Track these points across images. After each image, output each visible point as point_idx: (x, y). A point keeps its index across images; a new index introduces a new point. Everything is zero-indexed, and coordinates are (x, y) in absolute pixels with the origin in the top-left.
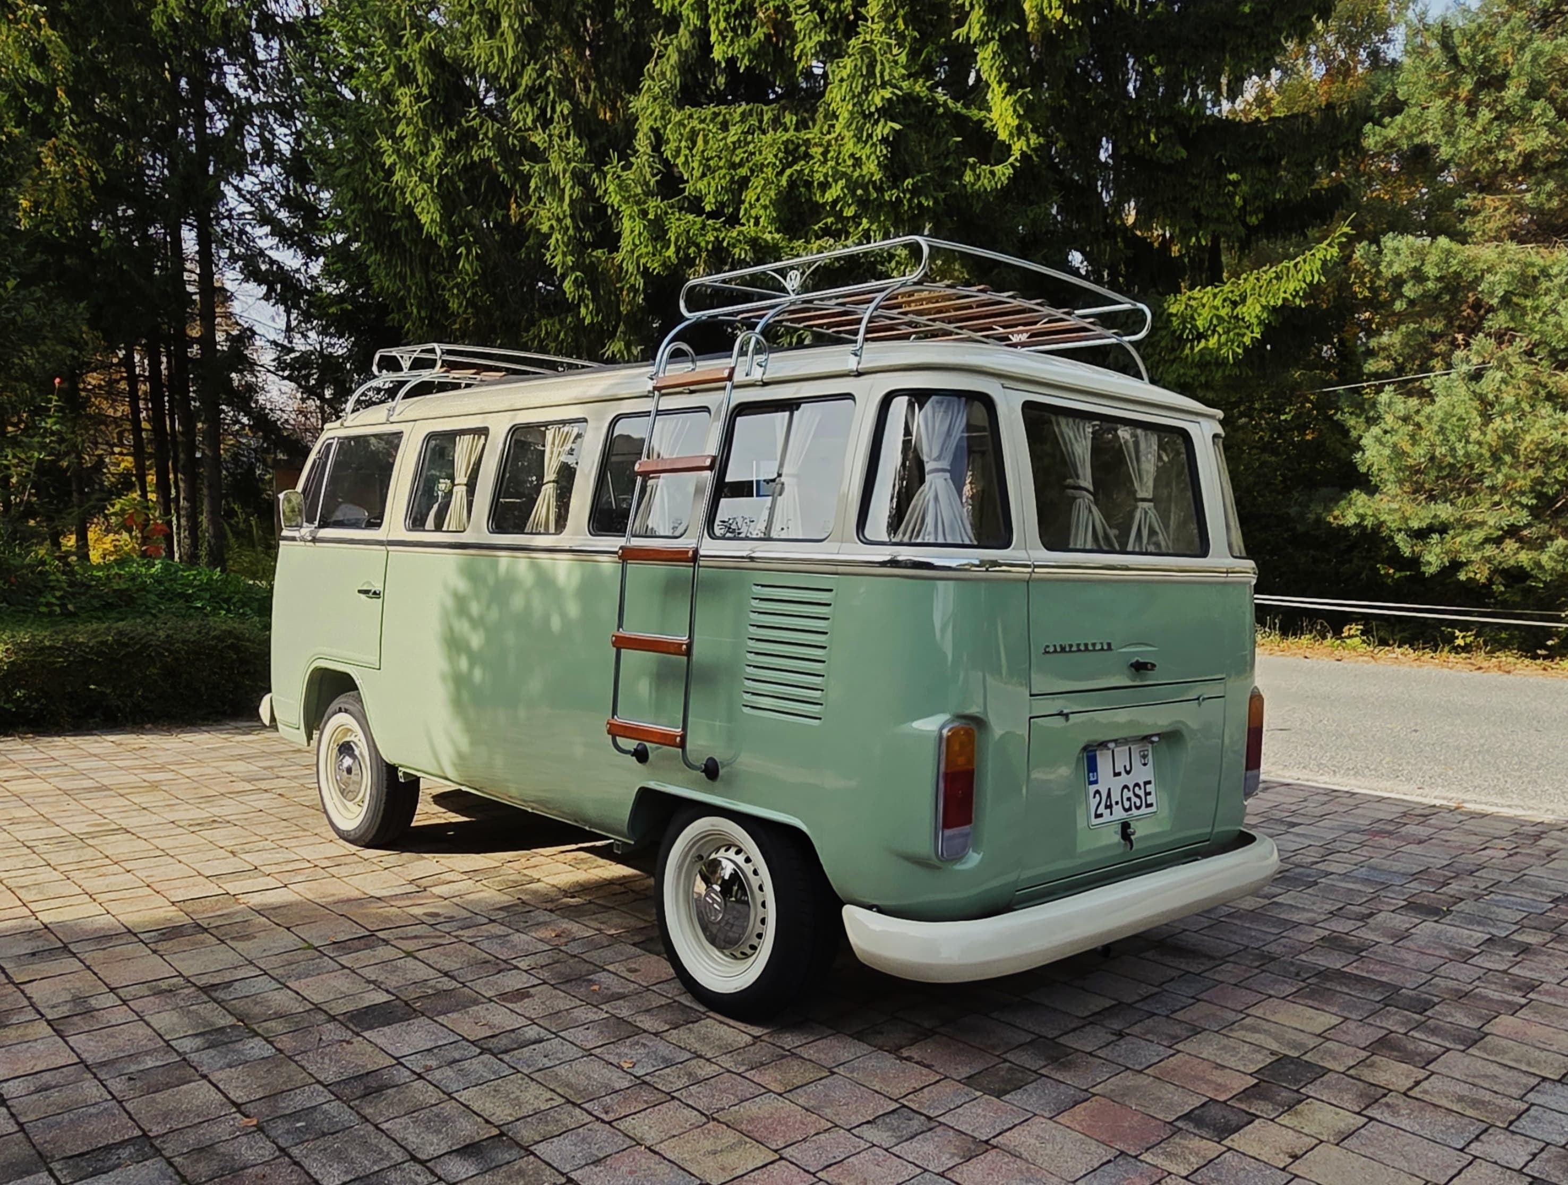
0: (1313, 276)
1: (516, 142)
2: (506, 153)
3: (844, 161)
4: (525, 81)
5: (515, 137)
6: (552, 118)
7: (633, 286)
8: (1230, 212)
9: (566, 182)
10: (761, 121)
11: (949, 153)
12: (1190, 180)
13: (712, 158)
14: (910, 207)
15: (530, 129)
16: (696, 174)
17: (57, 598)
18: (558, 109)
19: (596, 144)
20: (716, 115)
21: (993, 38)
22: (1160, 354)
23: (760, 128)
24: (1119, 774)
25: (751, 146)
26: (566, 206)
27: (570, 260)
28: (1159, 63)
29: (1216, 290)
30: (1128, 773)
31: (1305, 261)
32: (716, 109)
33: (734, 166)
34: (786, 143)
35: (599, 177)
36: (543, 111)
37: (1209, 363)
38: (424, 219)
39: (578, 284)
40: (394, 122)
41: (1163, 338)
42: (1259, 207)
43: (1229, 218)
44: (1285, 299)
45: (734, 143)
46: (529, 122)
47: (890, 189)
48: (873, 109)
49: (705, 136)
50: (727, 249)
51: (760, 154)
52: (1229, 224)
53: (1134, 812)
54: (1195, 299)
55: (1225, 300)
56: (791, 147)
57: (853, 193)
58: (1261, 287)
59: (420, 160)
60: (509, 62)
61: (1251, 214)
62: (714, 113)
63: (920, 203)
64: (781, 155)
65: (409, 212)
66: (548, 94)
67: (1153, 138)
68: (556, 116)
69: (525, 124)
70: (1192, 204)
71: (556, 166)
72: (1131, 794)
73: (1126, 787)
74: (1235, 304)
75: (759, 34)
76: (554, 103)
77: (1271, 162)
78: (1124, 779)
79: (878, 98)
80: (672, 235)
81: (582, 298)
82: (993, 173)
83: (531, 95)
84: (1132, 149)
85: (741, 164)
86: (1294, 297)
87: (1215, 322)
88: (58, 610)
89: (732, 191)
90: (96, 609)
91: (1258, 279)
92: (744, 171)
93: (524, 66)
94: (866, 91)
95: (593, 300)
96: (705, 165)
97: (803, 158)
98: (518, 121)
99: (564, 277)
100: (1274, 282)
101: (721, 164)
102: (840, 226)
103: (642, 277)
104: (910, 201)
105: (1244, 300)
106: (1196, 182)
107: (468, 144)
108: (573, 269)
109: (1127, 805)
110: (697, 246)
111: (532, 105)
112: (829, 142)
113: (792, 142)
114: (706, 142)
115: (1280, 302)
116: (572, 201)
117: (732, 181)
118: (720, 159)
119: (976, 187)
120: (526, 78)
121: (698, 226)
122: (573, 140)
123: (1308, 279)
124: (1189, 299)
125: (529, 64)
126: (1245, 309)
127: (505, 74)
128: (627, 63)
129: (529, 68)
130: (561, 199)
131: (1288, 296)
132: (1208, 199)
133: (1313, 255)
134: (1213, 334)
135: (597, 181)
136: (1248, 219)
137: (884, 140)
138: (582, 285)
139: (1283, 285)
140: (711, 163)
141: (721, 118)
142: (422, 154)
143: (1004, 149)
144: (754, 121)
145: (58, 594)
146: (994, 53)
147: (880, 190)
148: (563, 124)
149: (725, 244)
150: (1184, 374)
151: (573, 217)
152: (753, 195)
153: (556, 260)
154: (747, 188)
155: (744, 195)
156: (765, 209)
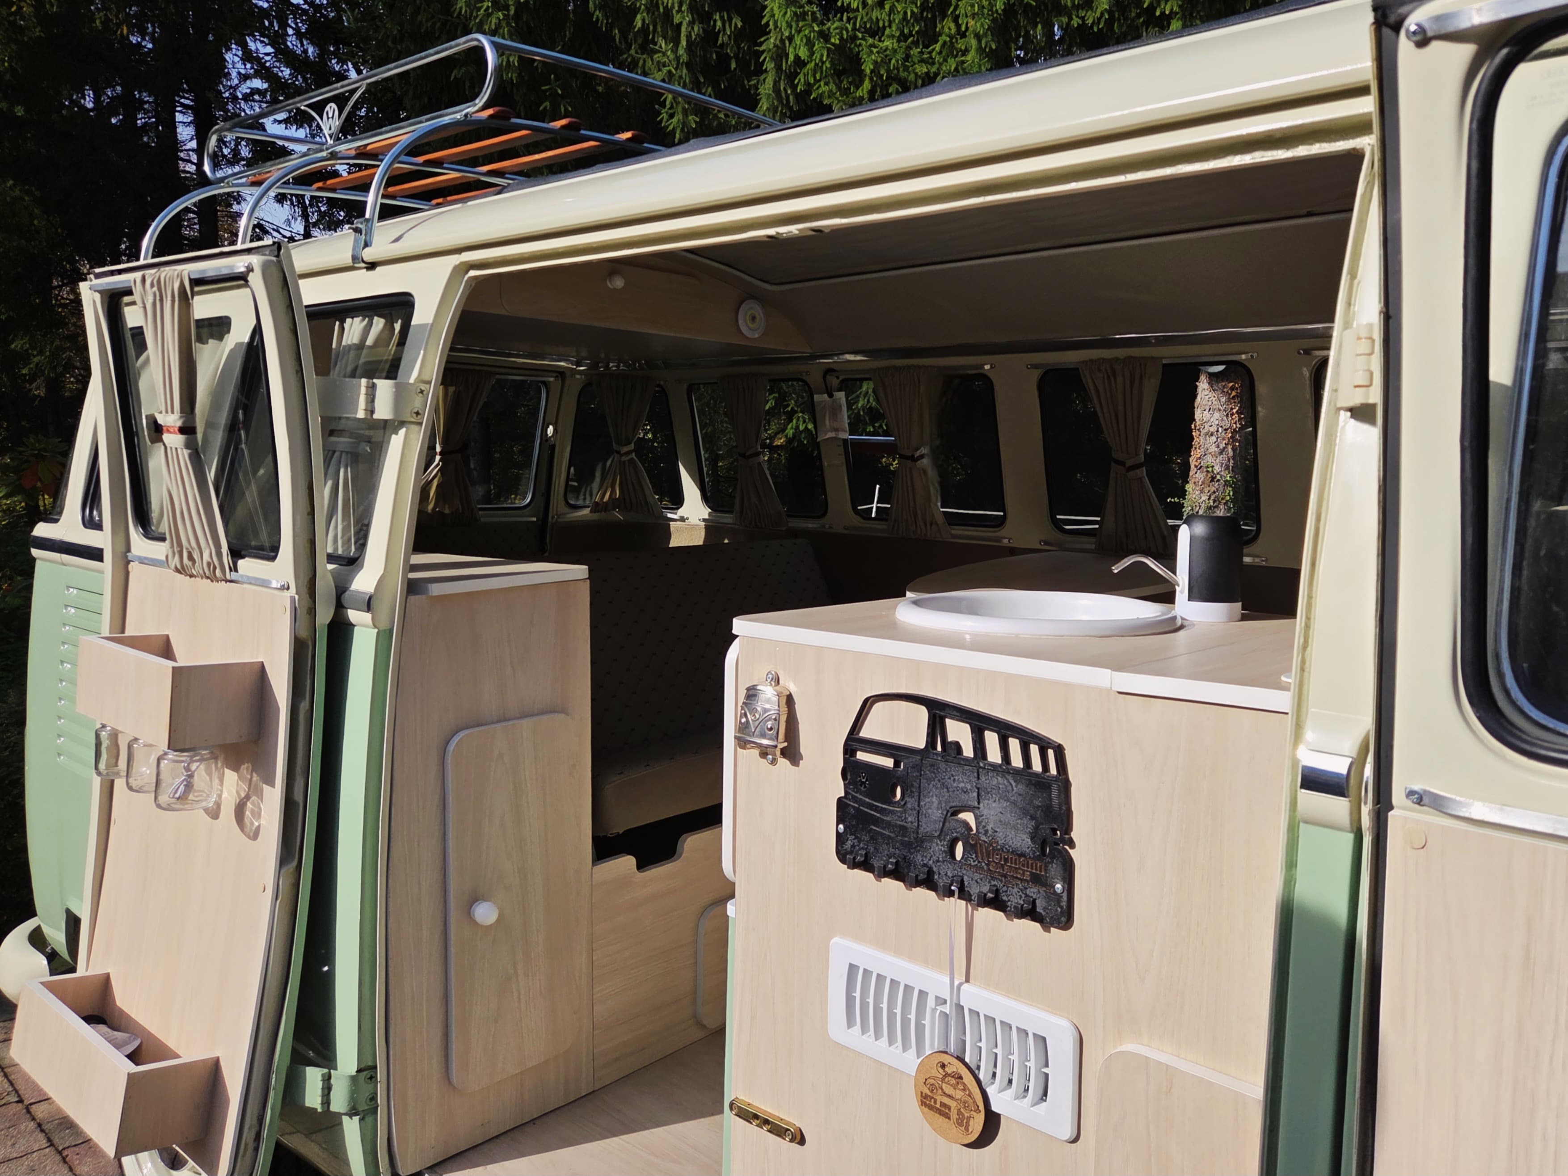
35: (722, 18)
80: (868, 68)
89: (925, 20)
116: (690, 44)
130: (676, 42)
151: (688, 65)
152: (952, 26)
153: (675, 120)
154: (944, 16)
155: (939, 26)
156: (978, 37)
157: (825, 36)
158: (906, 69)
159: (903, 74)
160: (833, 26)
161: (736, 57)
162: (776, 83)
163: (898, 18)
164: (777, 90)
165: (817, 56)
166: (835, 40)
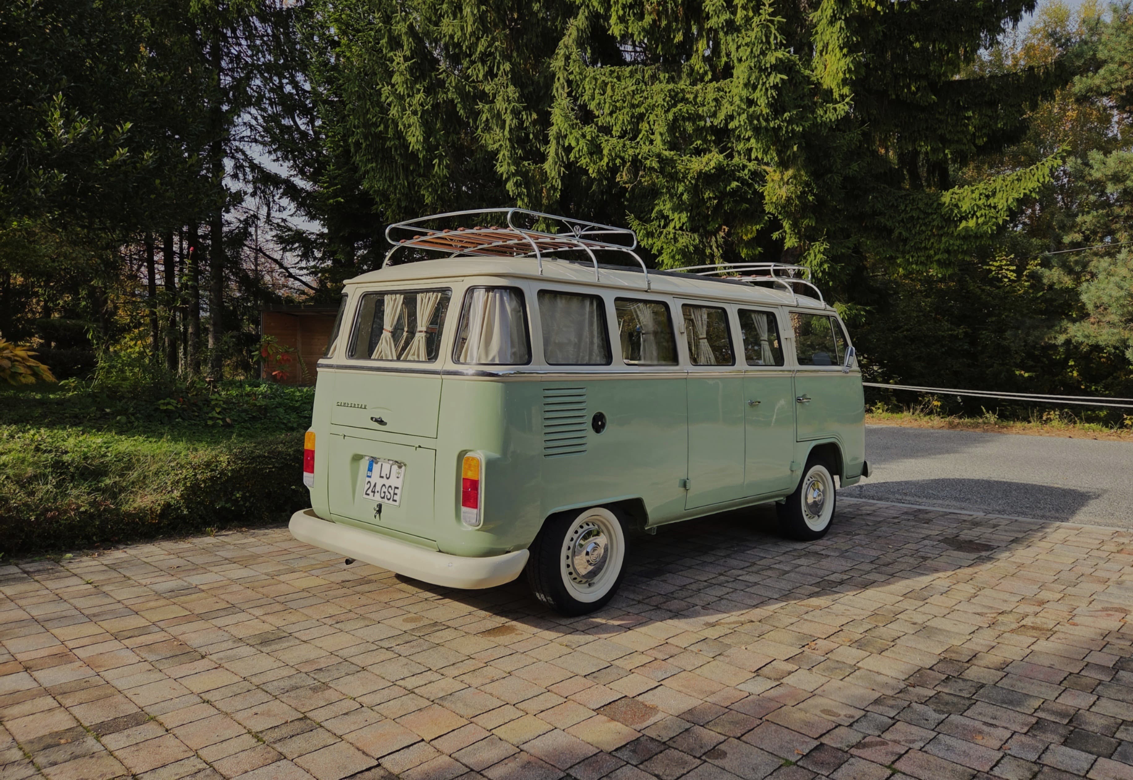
0: (1044, 177)
1: (471, 89)
2: (464, 96)
3: (709, 103)
4: (480, 48)
5: (469, 86)
6: (497, 74)
7: (553, 186)
8: (966, 136)
9: (508, 118)
10: (643, 77)
11: (804, 95)
12: (937, 116)
13: (618, 101)
14: (787, 132)
15: (481, 82)
16: (607, 111)
17: (219, 413)
18: (502, 67)
19: (526, 91)
20: (612, 72)
21: (840, 19)
22: (931, 230)
23: (643, 81)
24: (382, 477)
25: (646, 93)
26: (506, 133)
27: (513, 168)
28: (917, 40)
29: (974, 188)
30: (388, 478)
31: (1037, 168)
32: (612, 68)
33: (633, 106)
34: (670, 91)
35: (526, 114)
36: (491, 69)
37: (970, 236)
38: (412, 140)
39: (517, 185)
40: (391, 74)
41: (934, 220)
42: (985, 134)
43: (965, 141)
44: (1025, 194)
45: (633, 91)
46: (481, 76)
47: (774, 119)
48: (768, 65)
49: (613, 86)
50: (641, 161)
51: (652, 98)
52: (964, 144)
53: (385, 500)
54: (956, 194)
55: (981, 194)
56: (672, 93)
57: (751, 123)
58: (1006, 186)
59: (408, 100)
60: (468, 35)
61: (979, 137)
62: (610, 71)
63: (793, 129)
64: (668, 99)
65: (400, 136)
66: (495, 58)
67: (913, 88)
68: (500, 73)
69: (477, 76)
70: (939, 132)
71: (500, 104)
72: (386, 490)
73: (384, 485)
74: (988, 197)
75: (648, 19)
76: (499, 63)
77: (992, 104)
78: (384, 481)
79: (771, 58)
80: (605, 152)
81: (519, 195)
82: (835, 109)
83: (484, 58)
84: (897, 96)
85: (638, 106)
86: (1031, 192)
87: (976, 209)
88: (221, 422)
89: (633, 123)
90: (245, 421)
91: (1004, 180)
92: (642, 110)
93: (478, 39)
94: (763, 53)
95: (528, 196)
96: (613, 106)
97: (681, 101)
98: (472, 75)
99: (508, 179)
100: (1016, 182)
101: (626, 104)
102: (705, 146)
103: (561, 180)
104: (787, 127)
105: (994, 194)
106: (942, 117)
107: (435, 90)
108: (514, 175)
109: (383, 495)
110: (622, 158)
111: (483, 65)
112: (697, 91)
113: (674, 91)
114: (613, 90)
115: (1022, 196)
116: (511, 130)
117: (632, 117)
118: (624, 102)
119: (824, 119)
120: (480, 46)
121: (621, 145)
122: (511, 88)
123: (1041, 180)
124: (953, 193)
125: (482, 37)
126: (996, 200)
127: (467, 43)
128: (540, 39)
129: (483, 40)
130: (503, 128)
131: (1027, 192)
132: (950, 128)
133: (1043, 164)
134: (972, 217)
135: (525, 117)
136: (977, 141)
137: (775, 87)
138: (520, 185)
139: (1023, 184)
140: (618, 104)
141: (616, 74)
142: (409, 96)
143: (829, 94)
144: (639, 76)
145: (218, 410)
146: (841, 28)
147: (767, 120)
148: (505, 78)
149: (640, 157)
150: (953, 244)
151: (510, 140)
152: (647, 126)
153: (503, 168)
154: (643, 121)
155: (640, 125)
156: (661, 134)
157: (584, 136)
158: (624, 152)
159: (622, 154)
160: (587, 129)
161: (533, 133)
162: (557, 151)
163: (620, 122)
164: (557, 154)
165: (580, 146)
166: (589, 137)
